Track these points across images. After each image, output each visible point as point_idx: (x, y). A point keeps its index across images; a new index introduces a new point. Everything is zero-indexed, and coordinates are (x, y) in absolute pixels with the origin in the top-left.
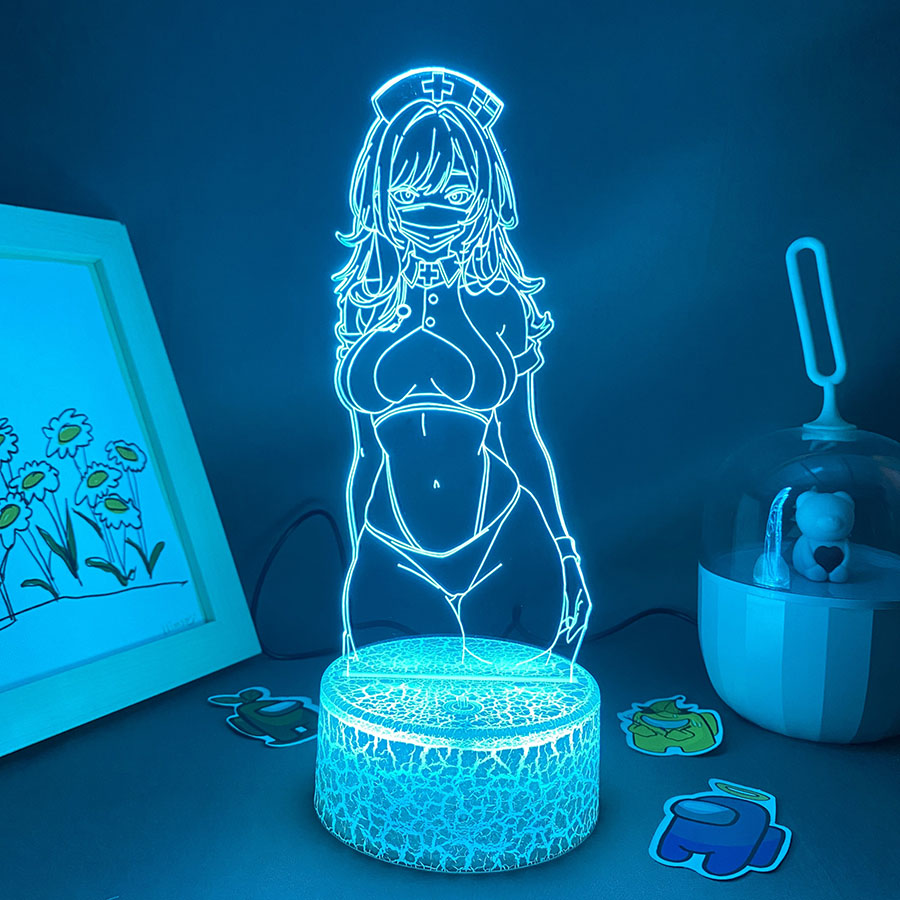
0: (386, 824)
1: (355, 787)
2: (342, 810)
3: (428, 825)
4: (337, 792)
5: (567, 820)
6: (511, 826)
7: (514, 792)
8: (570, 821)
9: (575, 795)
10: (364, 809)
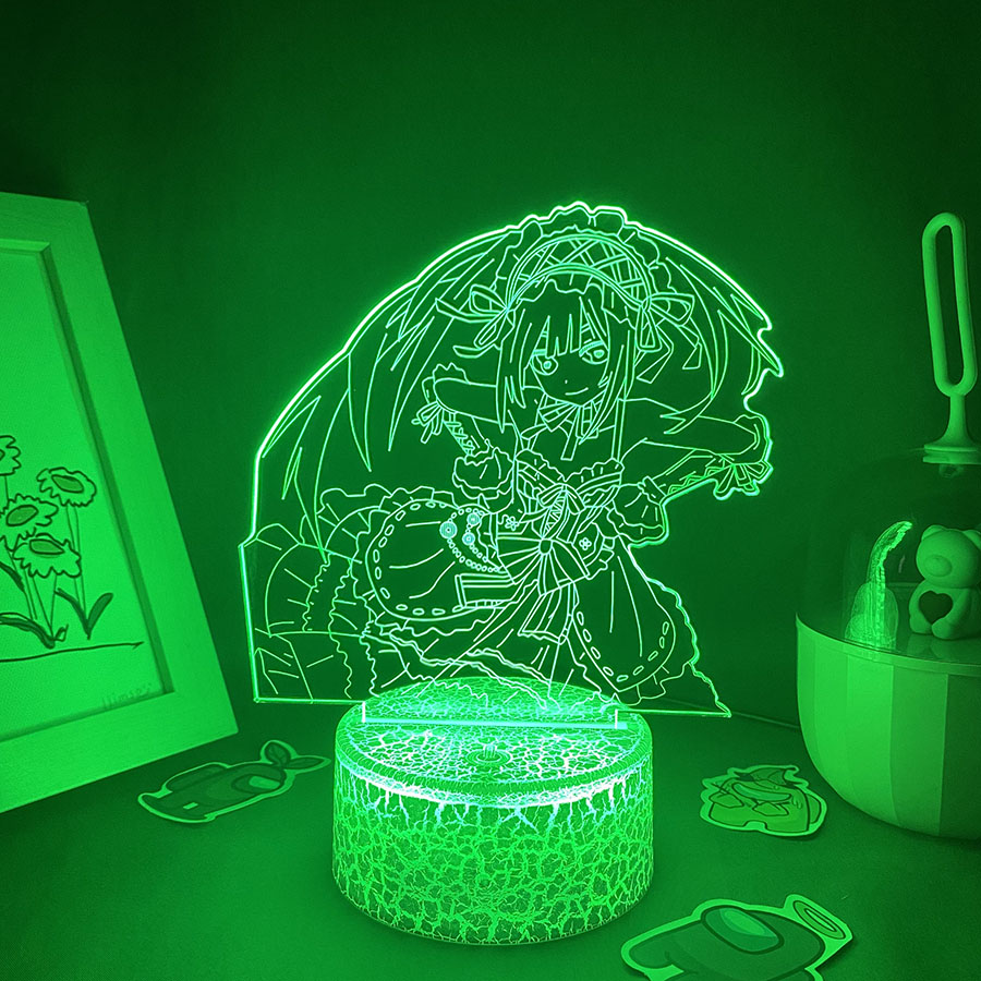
0: (400, 889)
1: (367, 847)
2: (355, 871)
3: (445, 890)
4: (349, 853)
5: (608, 885)
6: (540, 893)
7: (542, 855)
8: (612, 886)
9: (618, 858)
10: (377, 872)
